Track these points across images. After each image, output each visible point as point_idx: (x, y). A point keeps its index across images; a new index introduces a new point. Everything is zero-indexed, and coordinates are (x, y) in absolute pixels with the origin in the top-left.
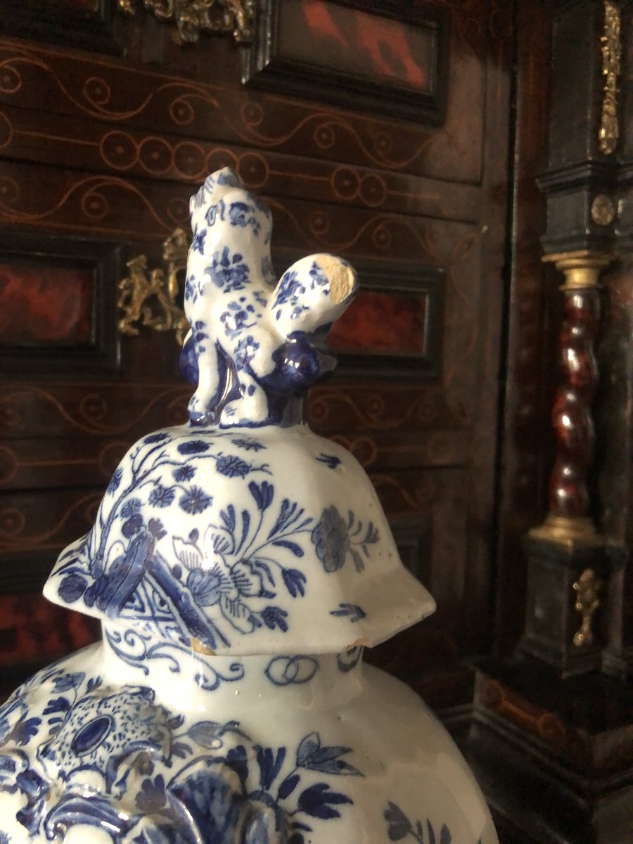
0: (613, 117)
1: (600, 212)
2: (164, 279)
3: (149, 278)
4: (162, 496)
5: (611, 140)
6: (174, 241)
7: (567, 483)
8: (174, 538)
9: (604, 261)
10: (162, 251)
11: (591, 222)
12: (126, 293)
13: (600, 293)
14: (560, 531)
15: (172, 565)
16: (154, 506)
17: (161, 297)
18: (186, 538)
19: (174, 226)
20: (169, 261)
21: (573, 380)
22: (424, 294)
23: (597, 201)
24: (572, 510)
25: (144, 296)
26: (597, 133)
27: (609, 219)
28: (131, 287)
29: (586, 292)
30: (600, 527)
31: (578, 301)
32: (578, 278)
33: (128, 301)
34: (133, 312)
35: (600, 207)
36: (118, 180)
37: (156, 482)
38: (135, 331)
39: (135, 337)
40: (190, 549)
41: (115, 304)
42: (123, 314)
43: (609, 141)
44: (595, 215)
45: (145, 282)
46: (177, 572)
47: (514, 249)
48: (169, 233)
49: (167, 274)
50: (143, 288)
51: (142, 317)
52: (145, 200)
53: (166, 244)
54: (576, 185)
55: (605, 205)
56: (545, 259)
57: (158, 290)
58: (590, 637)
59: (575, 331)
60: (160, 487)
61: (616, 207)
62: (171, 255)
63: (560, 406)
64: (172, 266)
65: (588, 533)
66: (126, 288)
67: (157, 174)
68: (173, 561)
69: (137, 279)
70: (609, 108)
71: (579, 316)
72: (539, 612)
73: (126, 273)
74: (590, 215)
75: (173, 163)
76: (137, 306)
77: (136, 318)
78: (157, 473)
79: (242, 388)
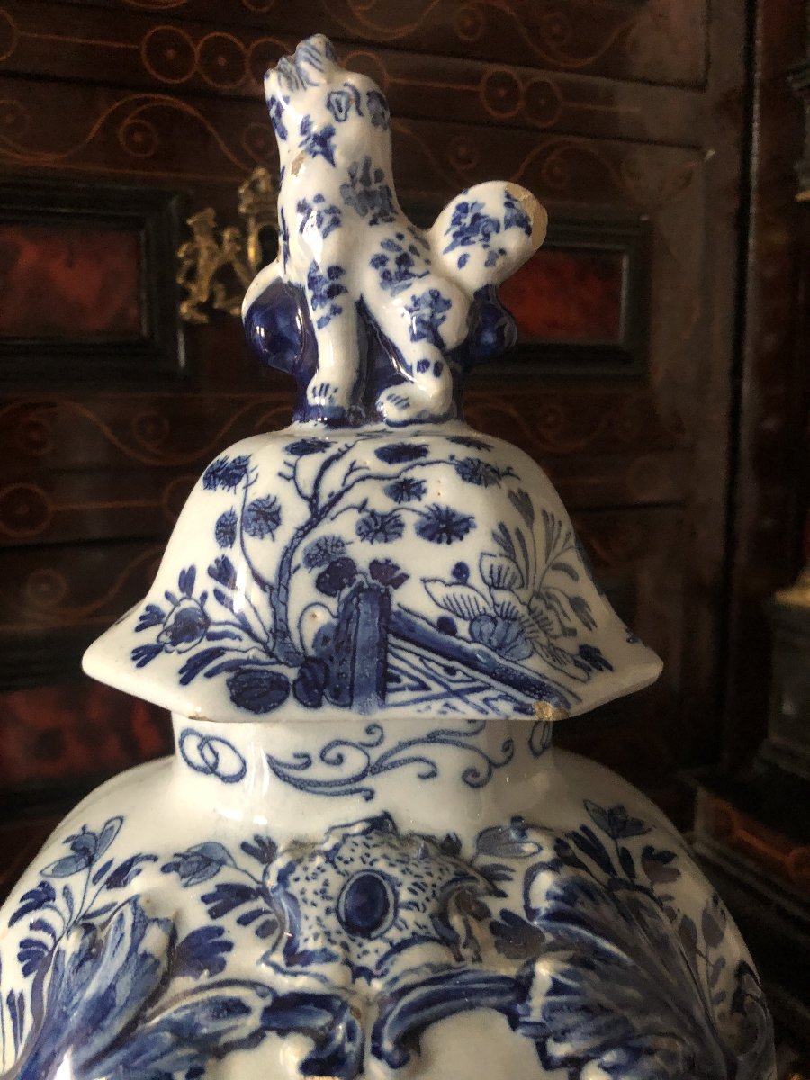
2: (242, 241)
3: (219, 241)
4: (380, 527)
6: (254, 187)
8: (424, 581)
10: (238, 201)
12: (188, 263)
15: (434, 619)
16: (372, 542)
17: (238, 268)
18: (449, 578)
19: (254, 166)
20: (247, 215)
22: (620, 253)
25: (213, 267)
28: (194, 255)
33: (192, 274)
34: (200, 290)
36: (169, 100)
37: (362, 507)
38: (203, 318)
39: (202, 326)
40: (460, 591)
41: (174, 281)
42: (185, 294)
45: (215, 246)
46: (445, 625)
47: (754, 183)
48: (247, 175)
49: (245, 234)
50: (212, 256)
51: (212, 297)
52: (211, 129)
53: (242, 191)
57: (232, 257)
60: (373, 514)
62: (250, 207)
64: (252, 222)
66: (188, 256)
67: (226, 88)
68: (434, 613)
69: (203, 243)
73: (188, 234)
75: (248, 71)
76: (205, 283)
77: (204, 298)
78: (354, 497)
79: (423, 365)
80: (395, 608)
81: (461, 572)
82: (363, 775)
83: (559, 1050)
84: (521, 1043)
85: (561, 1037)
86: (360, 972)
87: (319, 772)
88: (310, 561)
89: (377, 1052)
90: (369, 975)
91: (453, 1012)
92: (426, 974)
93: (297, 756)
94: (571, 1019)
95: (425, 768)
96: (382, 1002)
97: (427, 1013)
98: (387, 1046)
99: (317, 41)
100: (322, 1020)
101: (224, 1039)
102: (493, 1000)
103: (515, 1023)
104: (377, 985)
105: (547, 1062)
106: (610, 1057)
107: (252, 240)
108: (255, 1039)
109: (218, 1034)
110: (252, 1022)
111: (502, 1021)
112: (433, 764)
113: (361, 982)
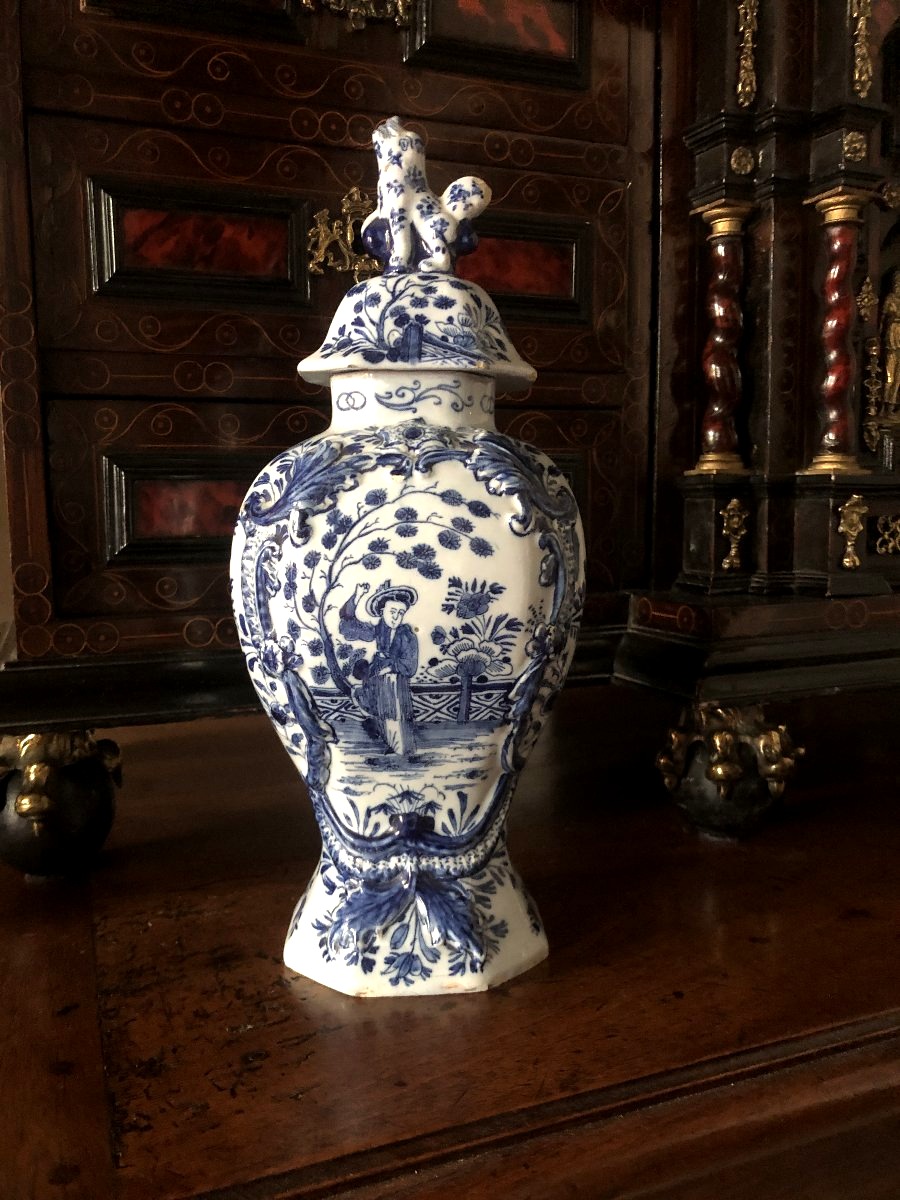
0: (751, 71)
1: (738, 162)
2: (343, 228)
3: (331, 228)
5: (748, 93)
6: (350, 197)
7: (715, 421)
8: (436, 323)
9: (745, 208)
10: (342, 206)
11: (730, 171)
12: (313, 239)
13: (744, 240)
14: (710, 465)
15: (440, 336)
17: (341, 243)
18: (446, 321)
19: (350, 186)
20: (347, 214)
21: (719, 323)
23: (735, 152)
24: (720, 447)
25: (327, 243)
26: (736, 88)
27: (749, 168)
28: (317, 235)
29: (729, 240)
30: (748, 462)
31: (721, 250)
32: (722, 227)
33: (316, 246)
34: (320, 256)
35: (739, 158)
36: (305, 148)
37: (412, 295)
38: (321, 271)
39: (321, 276)
40: (450, 326)
41: (305, 249)
42: (312, 257)
43: (747, 96)
44: (734, 166)
45: (328, 231)
46: (444, 339)
48: (346, 191)
49: (345, 225)
50: (327, 236)
51: (326, 259)
52: (327, 165)
53: (344, 200)
54: (715, 138)
55: (745, 155)
56: (692, 213)
57: (339, 237)
58: (736, 561)
59: (721, 277)
60: (416, 298)
61: (756, 158)
62: (348, 209)
63: (708, 350)
64: (349, 218)
65: (736, 468)
66: (313, 236)
67: (336, 142)
68: (440, 334)
69: (322, 228)
70: (747, 63)
71: (723, 263)
72: (693, 547)
73: (313, 224)
74: (729, 165)
75: (348, 133)
76: (322, 251)
77: (322, 260)
78: (410, 291)
79: (438, 249)
80: (425, 332)
81: (450, 320)
82: (412, 402)
83: (481, 474)
84: (469, 472)
85: (483, 468)
86: (410, 448)
87: (395, 400)
88: (392, 314)
89: (417, 469)
90: (414, 449)
91: (444, 460)
92: (435, 449)
93: (387, 393)
94: (486, 463)
95: (437, 400)
96: (419, 456)
97: (435, 459)
98: (421, 466)
99: (395, 119)
100: (398, 461)
101: (364, 468)
102: (458, 457)
103: (466, 465)
104: (417, 452)
105: (477, 478)
106: (499, 476)
107: (350, 228)
108: (374, 468)
109: (362, 466)
110: (373, 462)
111: (462, 465)
112: (439, 398)
113: (412, 451)
